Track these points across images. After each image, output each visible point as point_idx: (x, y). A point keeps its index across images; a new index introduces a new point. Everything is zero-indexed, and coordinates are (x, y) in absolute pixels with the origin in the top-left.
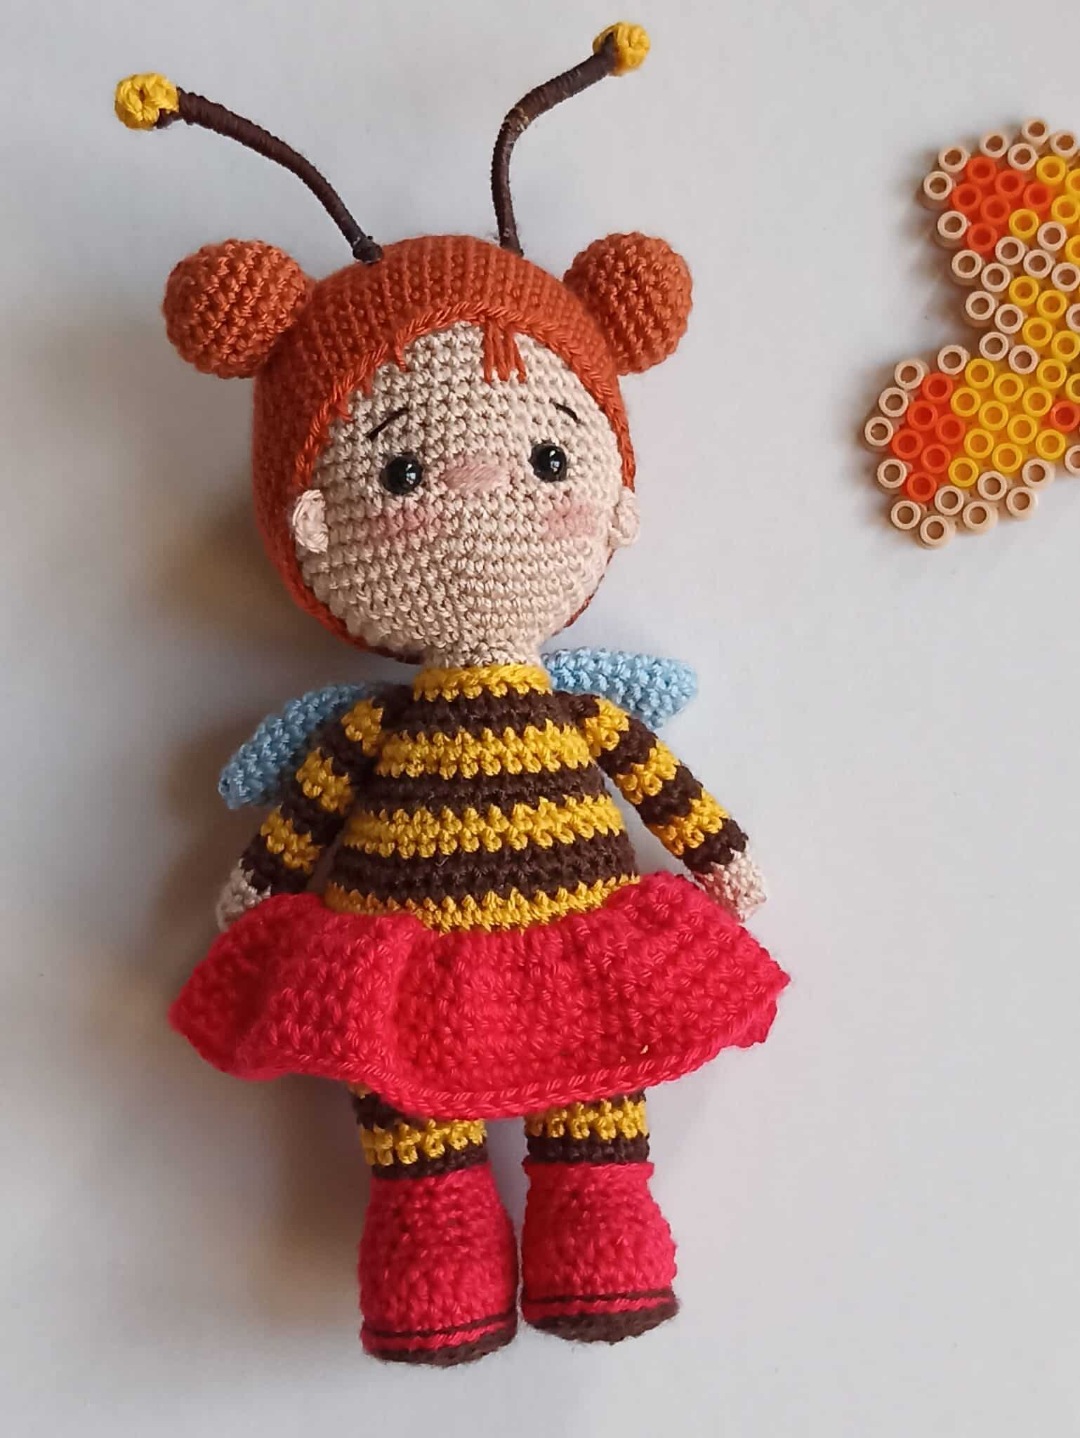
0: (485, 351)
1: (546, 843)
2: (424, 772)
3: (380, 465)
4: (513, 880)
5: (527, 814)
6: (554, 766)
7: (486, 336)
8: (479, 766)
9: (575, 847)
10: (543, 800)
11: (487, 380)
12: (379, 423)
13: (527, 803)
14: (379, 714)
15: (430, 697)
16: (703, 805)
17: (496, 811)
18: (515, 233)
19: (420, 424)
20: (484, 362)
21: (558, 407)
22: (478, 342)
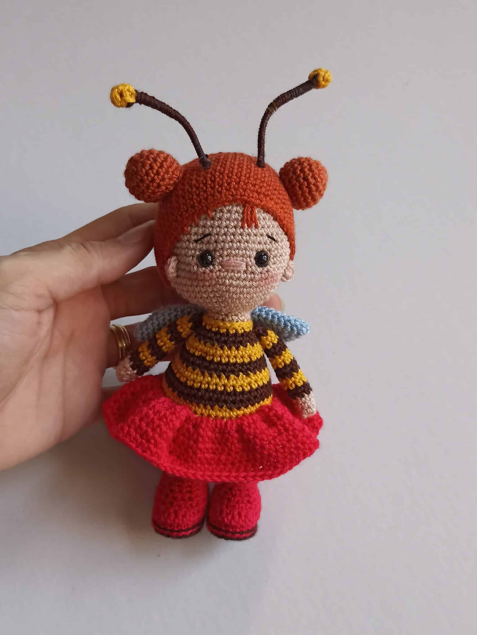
0: (243, 215)
1: (239, 390)
2: (201, 355)
3: (198, 253)
4: (225, 402)
5: (234, 379)
6: (247, 360)
7: (244, 210)
8: (221, 359)
9: (250, 392)
10: (241, 374)
11: (242, 227)
12: (200, 237)
13: (235, 375)
14: (190, 325)
15: (208, 328)
16: (298, 375)
17: (223, 376)
18: (263, 159)
19: (215, 241)
20: (242, 220)
21: (269, 237)
22: (241, 211)
